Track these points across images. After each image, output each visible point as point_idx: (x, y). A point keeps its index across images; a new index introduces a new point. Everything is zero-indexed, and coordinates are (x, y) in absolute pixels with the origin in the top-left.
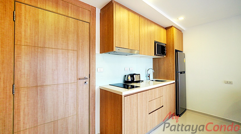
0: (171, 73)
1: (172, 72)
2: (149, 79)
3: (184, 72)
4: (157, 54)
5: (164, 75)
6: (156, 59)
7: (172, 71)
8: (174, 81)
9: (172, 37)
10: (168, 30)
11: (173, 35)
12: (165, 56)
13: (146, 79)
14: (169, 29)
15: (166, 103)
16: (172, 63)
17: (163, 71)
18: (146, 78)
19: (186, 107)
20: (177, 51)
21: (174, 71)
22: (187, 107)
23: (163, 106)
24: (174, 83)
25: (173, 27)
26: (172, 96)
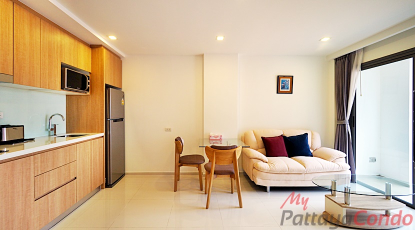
0: (98, 121)
1: (100, 120)
2: (55, 135)
3: (122, 119)
4: (66, 87)
5: (87, 125)
6: (72, 97)
7: (100, 118)
8: (103, 134)
9: (100, 63)
10: (94, 50)
11: (102, 60)
12: (88, 93)
13: (47, 135)
14: (97, 49)
15: (83, 171)
16: (100, 105)
17: (85, 118)
18: (47, 132)
19: (125, 171)
20: (108, 87)
21: (103, 118)
22: (126, 169)
23: (76, 178)
24: (103, 137)
25: (102, 47)
26: (98, 158)
